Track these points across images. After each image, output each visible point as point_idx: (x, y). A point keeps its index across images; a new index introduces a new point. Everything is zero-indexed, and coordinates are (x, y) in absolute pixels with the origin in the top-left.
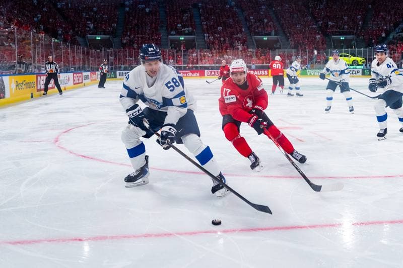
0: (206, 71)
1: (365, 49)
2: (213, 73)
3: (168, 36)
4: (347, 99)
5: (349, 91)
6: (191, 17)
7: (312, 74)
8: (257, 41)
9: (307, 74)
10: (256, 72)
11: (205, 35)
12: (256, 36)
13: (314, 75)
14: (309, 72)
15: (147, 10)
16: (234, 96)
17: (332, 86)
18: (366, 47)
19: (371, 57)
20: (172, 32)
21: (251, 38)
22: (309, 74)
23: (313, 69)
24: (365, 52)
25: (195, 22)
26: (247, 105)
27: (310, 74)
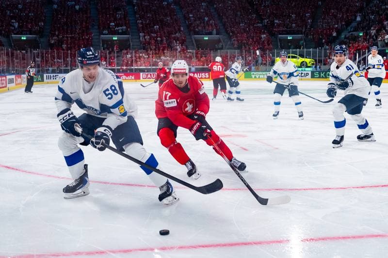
0: (141, 74)
1: (314, 50)
2: (149, 76)
3: (99, 36)
4: (297, 104)
5: (298, 95)
6: (125, 16)
7: (257, 76)
8: (197, 41)
9: (252, 77)
10: (196, 74)
11: (141, 34)
12: (195, 36)
13: (259, 77)
14: (253, 74)
15: (77, 7)
16: (175, 100)
17: (280, 89)
18: (316, 48)
19: (321, 58)
20: (104, 32)
21: (191, 38)
22: (253, 76)
23: (259, 71)
24: (315, 53)
25: (129, 20)
26: (186, 109)
27: (255, 77)
